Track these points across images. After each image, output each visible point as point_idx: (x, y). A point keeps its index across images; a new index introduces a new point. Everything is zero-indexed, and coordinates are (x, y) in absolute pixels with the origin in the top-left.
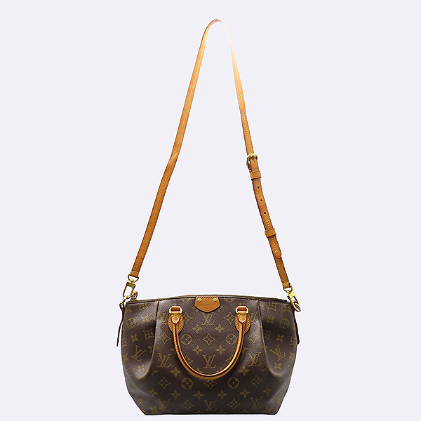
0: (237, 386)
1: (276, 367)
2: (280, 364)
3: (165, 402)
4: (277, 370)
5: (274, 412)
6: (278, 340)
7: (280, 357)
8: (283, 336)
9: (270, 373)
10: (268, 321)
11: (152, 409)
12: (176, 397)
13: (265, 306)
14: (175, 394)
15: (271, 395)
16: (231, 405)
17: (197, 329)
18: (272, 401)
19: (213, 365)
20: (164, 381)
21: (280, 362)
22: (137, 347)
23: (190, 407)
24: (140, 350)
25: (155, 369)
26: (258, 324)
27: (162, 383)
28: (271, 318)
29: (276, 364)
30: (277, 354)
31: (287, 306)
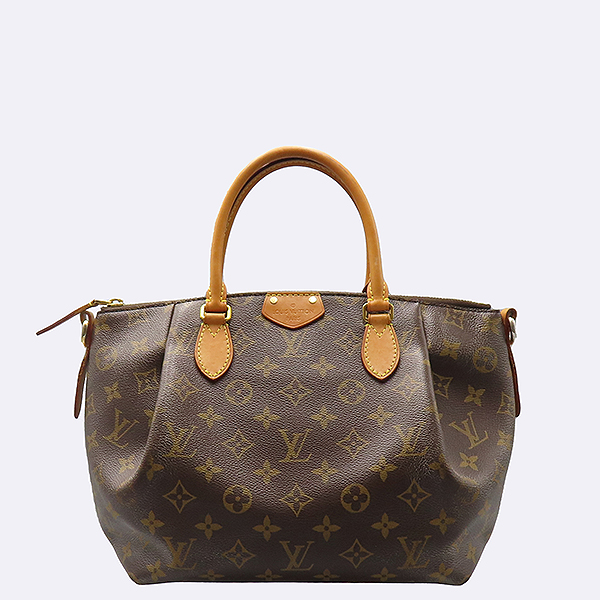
0: (364, 506)
1: (464, 464)
2: (474, 458)
3: (181, 545)
4: (468, 471)
5: (459, 578)
6: (468, 399)
7: (474, 441)
8: (481, 392)
9: (449, 475)
10: (444, 352)
11: (150, 567)
12: (209, 534)
13: (436, 318)
14: (208, 526)
15: (453, 533)
16: (350, 555)
17: (267, 368)
18: (455, 548)
19: (303, 455)
20: (180, 491)
21: (474, 452)
22: (118, 412)
23: (245, 560)
24: (126, 421)
25: (156, 461)
26: (418, 357)
27: (173, 497)
28: (453, 344)
29: (463, 456)
30: (468, 433)
31: (492, 318)
